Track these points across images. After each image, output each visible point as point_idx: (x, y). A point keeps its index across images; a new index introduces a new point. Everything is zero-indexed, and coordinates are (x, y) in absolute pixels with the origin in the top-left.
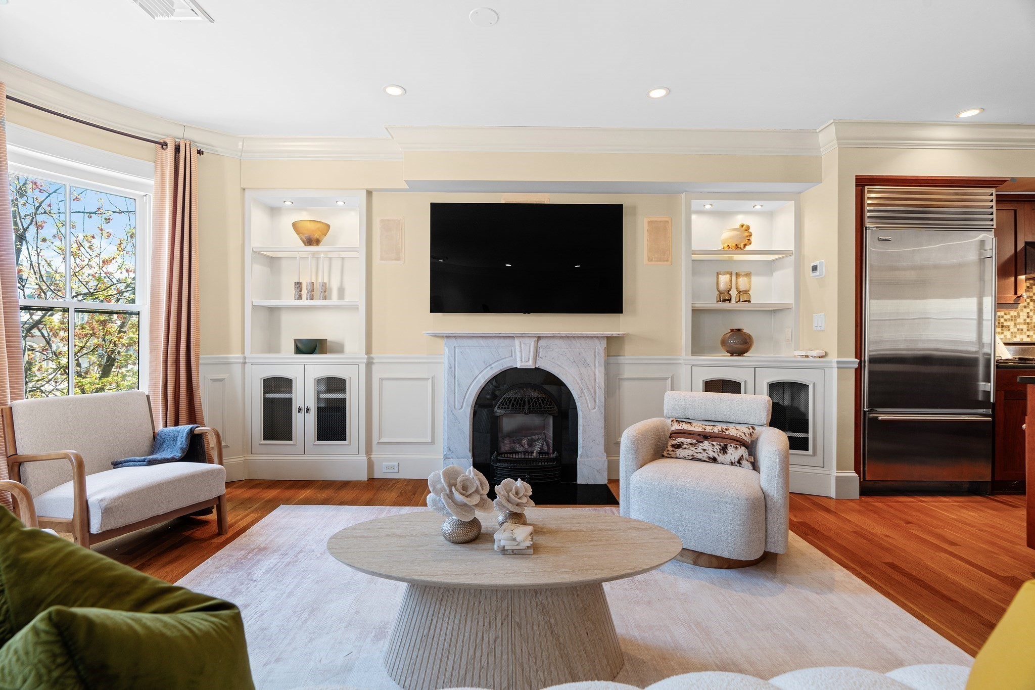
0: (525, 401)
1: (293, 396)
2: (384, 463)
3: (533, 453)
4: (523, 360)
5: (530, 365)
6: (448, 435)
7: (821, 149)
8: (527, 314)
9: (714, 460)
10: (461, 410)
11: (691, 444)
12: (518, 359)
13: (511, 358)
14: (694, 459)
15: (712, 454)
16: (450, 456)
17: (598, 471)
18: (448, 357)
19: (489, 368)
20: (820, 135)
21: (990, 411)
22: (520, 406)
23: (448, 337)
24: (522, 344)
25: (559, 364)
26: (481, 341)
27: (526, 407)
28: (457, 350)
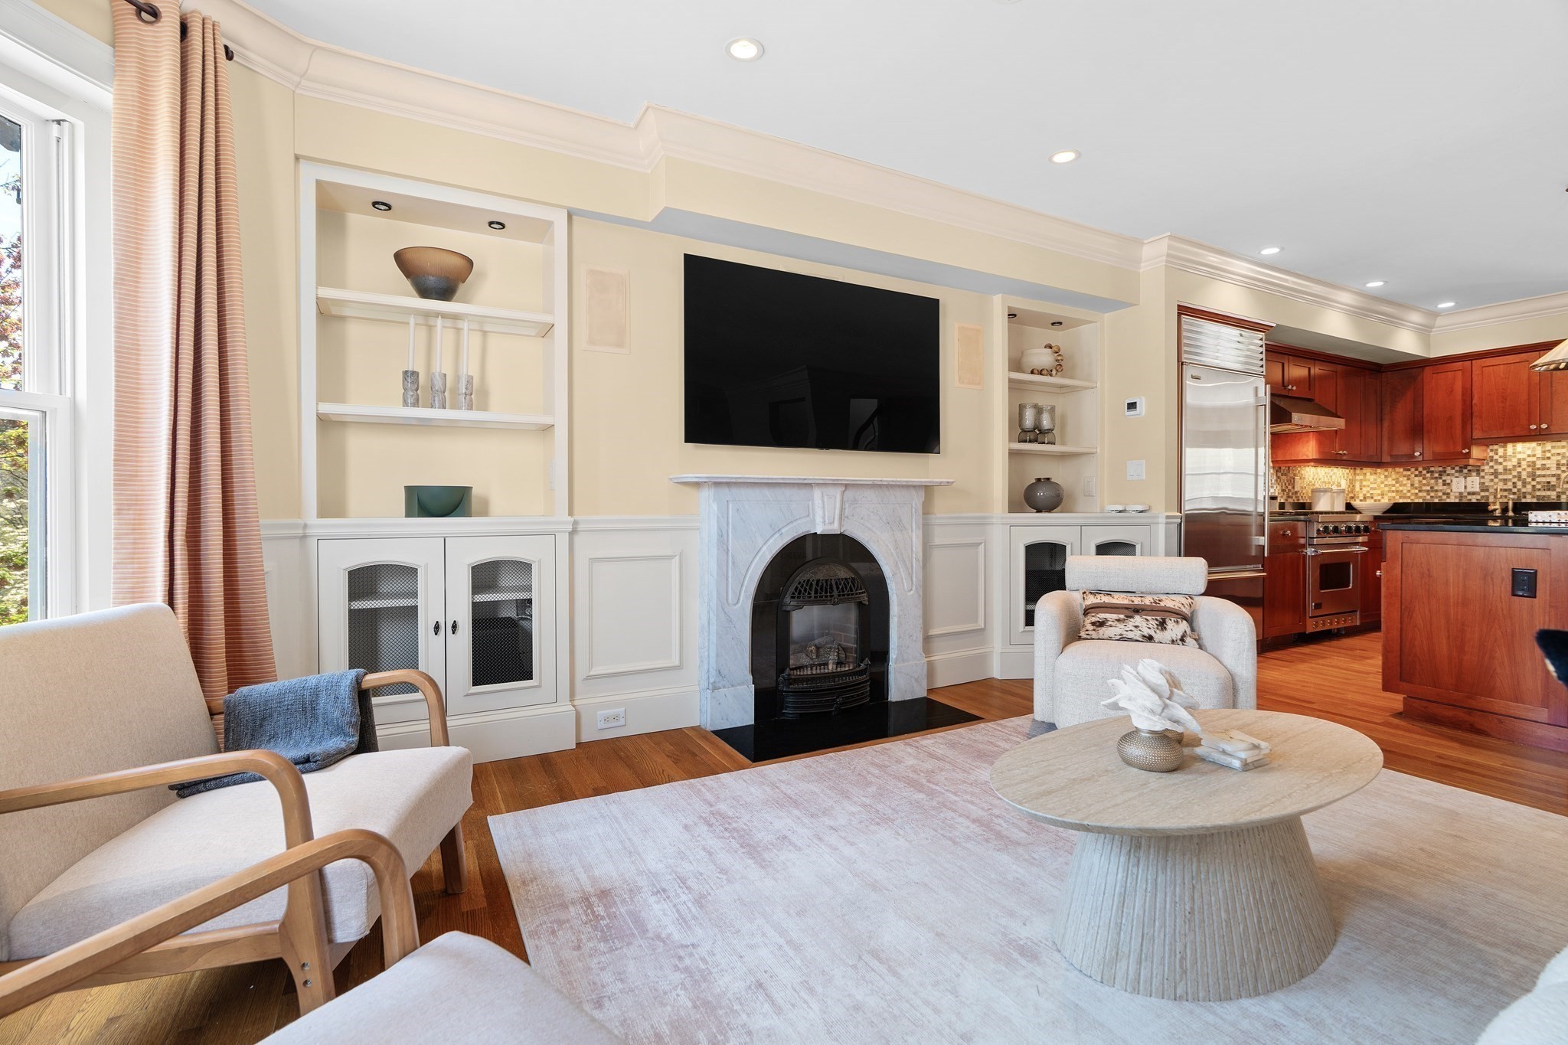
0: (831, 584)
1: (421, 602)
2: (599, 712)
3: (826, 664)
4: (827, 521)
5: (834, 528)
6: (717, 649)
7: (1142, 265)
8: (824, 450)
9: (1150, 638)
10: (737, 606)
11: (1118, 620)
12: (819, 519)
13: (808, 519)
14: (1122, 639)
15: (1146, 632)
16: (720, 685)
17: (916, 680)
18: (718, 518)
19: (777, 535)
20: (1145, 248)
21: (1260, 567)
22: (826, 592)
23: (717, 484)
24: (825, 497)
25: (869, 526)
26: (767, 492)
27: (835, 593)
28: (731, 506)
